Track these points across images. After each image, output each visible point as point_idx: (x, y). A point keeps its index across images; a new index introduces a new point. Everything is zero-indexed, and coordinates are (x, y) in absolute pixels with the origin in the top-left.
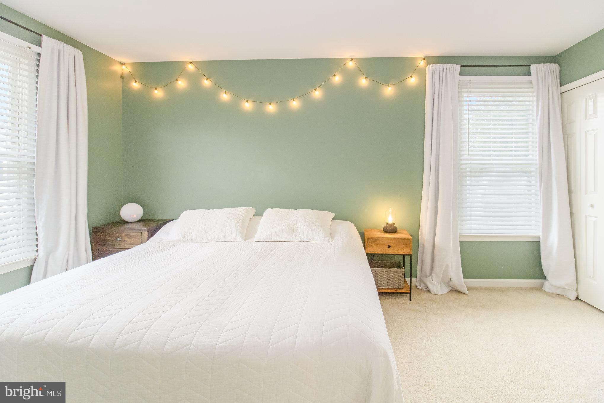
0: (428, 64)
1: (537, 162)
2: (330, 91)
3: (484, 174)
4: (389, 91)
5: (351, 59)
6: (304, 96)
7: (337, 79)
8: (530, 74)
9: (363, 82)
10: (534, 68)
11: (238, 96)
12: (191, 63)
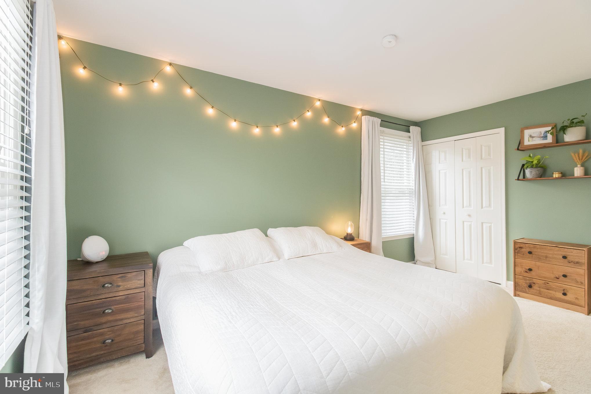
0: (363, 115)
1: (414, 188)
2: (304, 123)
3: (387, 195)
4: (341, 130)
5: (319, 100)
6: (284, 124)
7: (309, 114)
8: (409, 132)
9: (326, 120)
10: (412, 128)
11: (224, 113)
12: (170, 64)
